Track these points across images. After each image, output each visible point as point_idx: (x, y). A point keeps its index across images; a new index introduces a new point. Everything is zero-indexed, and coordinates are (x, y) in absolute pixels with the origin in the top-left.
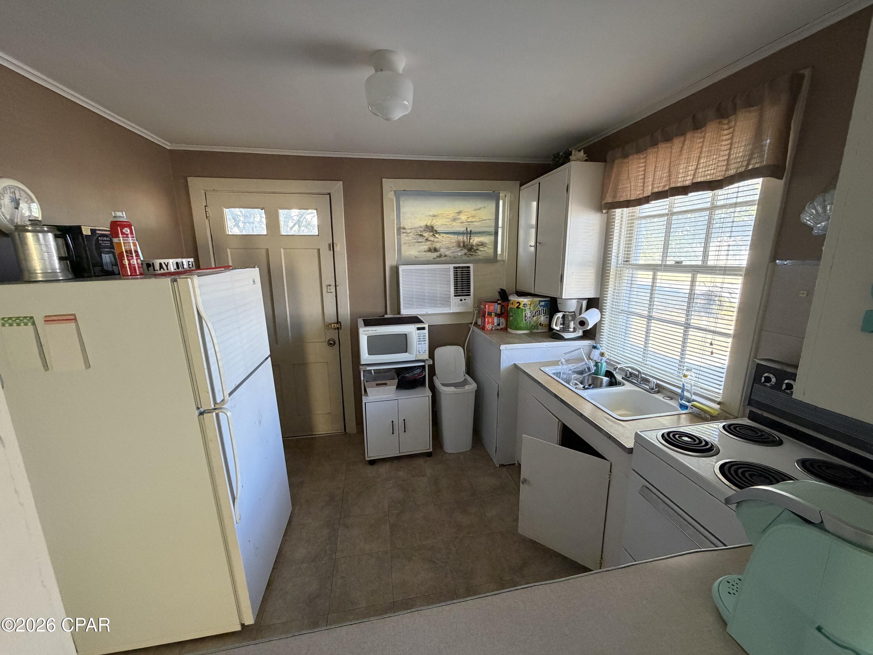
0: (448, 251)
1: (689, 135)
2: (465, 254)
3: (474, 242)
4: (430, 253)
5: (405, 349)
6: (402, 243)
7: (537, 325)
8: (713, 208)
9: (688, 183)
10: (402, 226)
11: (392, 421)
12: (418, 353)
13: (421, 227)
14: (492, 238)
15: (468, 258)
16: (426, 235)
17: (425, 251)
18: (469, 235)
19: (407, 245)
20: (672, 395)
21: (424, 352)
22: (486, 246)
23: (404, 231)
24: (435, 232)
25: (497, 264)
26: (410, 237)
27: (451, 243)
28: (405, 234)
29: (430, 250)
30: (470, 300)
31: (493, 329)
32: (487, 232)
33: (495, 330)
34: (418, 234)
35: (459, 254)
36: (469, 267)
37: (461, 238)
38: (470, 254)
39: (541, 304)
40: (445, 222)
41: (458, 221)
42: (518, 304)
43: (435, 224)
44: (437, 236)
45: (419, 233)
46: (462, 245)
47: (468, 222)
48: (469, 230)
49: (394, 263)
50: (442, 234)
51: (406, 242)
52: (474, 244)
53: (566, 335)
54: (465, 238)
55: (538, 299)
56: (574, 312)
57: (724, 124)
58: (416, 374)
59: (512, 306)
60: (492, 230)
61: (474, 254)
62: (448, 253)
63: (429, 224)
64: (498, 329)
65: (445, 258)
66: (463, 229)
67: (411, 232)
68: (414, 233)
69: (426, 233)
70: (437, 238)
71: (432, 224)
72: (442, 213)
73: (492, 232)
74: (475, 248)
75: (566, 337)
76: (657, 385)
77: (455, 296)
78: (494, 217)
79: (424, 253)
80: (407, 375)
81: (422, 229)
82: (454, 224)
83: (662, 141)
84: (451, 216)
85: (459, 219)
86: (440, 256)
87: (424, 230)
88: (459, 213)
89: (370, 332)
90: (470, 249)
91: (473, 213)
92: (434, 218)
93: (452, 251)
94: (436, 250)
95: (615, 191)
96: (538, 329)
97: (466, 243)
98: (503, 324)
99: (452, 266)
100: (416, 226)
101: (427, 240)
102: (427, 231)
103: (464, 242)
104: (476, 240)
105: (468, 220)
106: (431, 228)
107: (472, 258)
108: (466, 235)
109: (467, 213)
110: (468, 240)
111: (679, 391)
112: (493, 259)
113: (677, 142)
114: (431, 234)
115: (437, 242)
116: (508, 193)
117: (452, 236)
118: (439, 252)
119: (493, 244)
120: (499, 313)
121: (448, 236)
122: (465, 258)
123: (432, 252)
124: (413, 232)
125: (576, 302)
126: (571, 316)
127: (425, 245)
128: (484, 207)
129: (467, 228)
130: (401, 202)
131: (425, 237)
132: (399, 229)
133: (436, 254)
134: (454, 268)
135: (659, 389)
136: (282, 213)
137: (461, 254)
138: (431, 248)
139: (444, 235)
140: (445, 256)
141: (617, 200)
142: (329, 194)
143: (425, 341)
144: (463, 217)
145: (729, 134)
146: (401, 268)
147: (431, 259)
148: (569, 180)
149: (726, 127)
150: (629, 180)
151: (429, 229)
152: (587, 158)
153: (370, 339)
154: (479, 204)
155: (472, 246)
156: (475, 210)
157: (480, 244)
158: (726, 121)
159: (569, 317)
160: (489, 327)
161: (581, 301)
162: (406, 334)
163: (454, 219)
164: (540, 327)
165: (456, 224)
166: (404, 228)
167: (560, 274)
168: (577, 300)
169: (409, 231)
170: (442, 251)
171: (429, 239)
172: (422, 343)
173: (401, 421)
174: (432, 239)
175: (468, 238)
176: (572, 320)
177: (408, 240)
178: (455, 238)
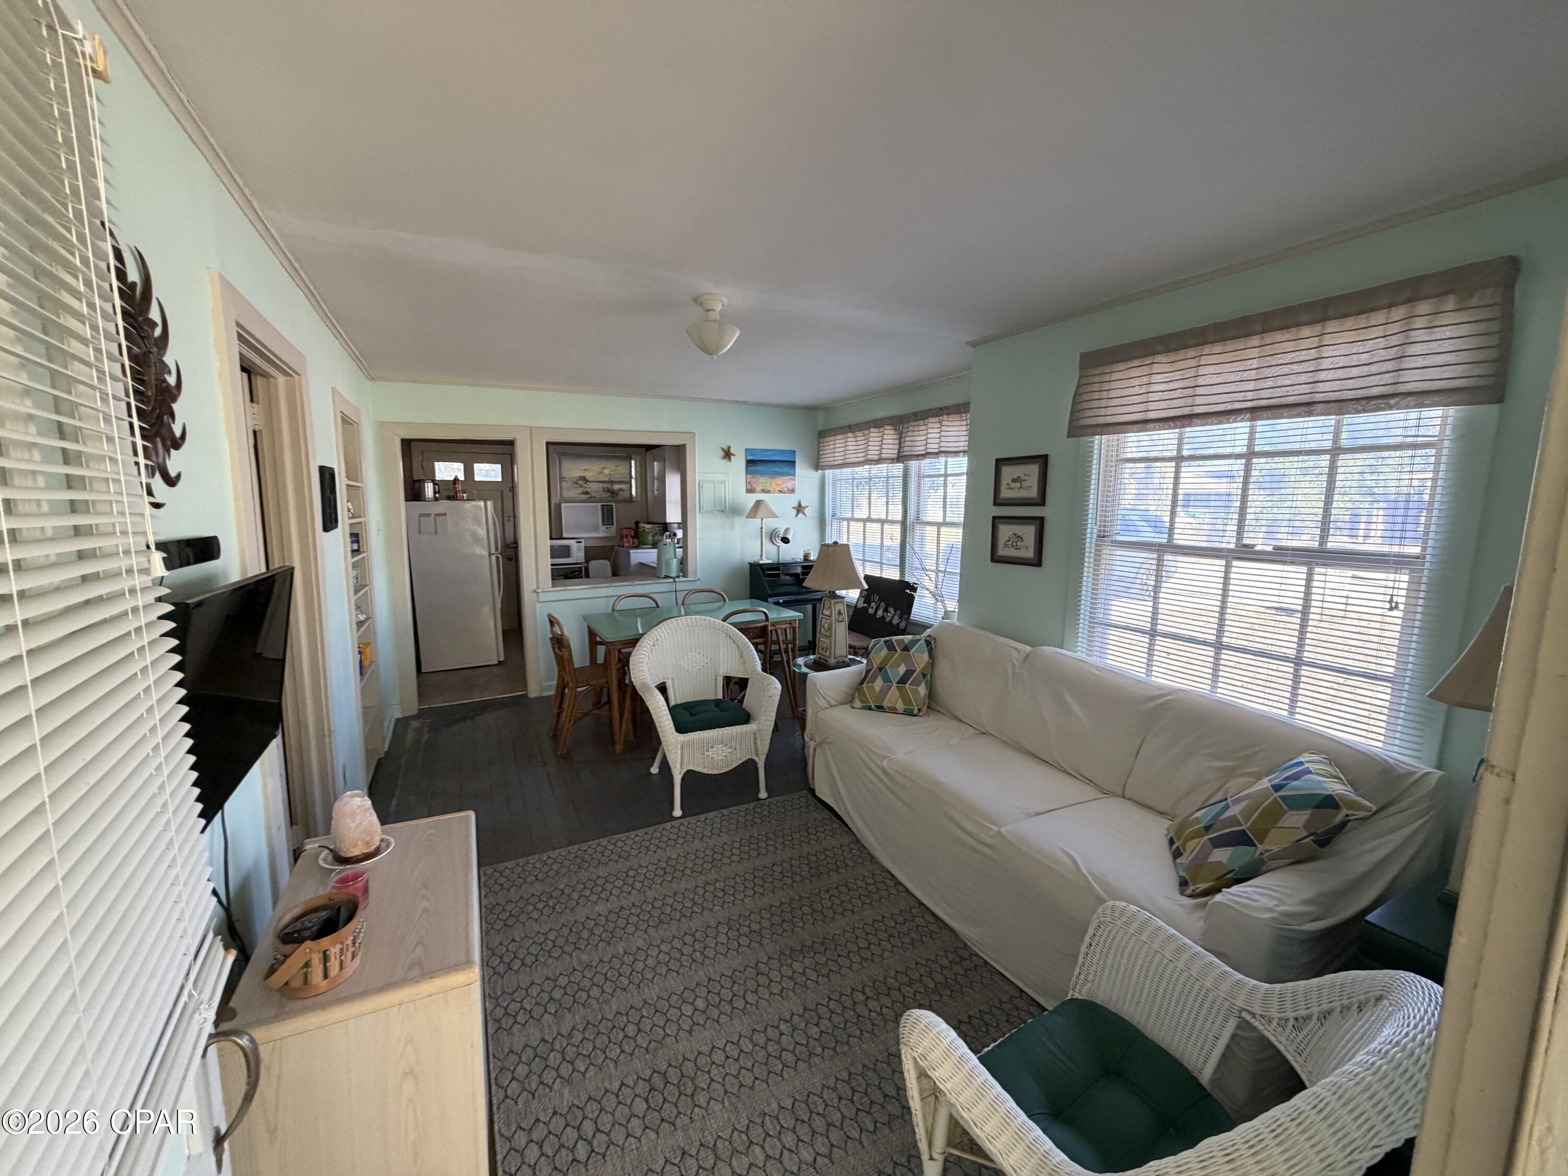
2: (609, 496)
4: (583, 495)
5: (568, 555)
6: (563, 488)
10: (563, 476)
12: (577, 558)
14: (629, 486)
15: (611, 500)
17: (580, 494)
18: (611, 484)
19: (567, 489)
21: (581, 558)
22: (623, 491)
23: (565, 480)
24: (587, 481)
25: (632, 503)
26: (569, 484)
27: (599, 488)
28: (566, 482)
29: (583, 493)
30: (614, 528)
32: (623, 482)
33: (630, 544)
34: (575, 482)
36: (612, 505)
37: (605, 485)
38: (612, 497)
40: (594, 475)
41: (603, 474)
43: (586, 476)
44: (588, 483)
46: (606, 490)
47: (610, 475)
48: (611, 480)
49: (558, 502)
50: (591, 482)
51: (566, 487)
52: (614, 489)
54: (609, 485)
55: (656, 525)
59: (641, 530)
61: (614, 496)
62: (597, 495)
63: (583, 476)
64: (633, 547)
65: (594, 499)
66: (607, 479)
69: (580, 481)
70: (588, 485)
72: (591, 468)
74: (616, 492)
77: (602, 525)
81: (578, 479)
82: (600, 476)
84: (598, 472)
86: (591, 497)
88: (604, 470)
90: (613, 493)
93: (600, 494)
94: (587, 493)
98: (636, 543)
99: (599, 505)
100: (573, 477)
101: (581, 486)
103: (608, 488)
104: (616, 487)
106: (584, 478)
107: (613, 499)
109: (609, 469)
110: (611, 487)
112: (629, 500)
114: (584, 482)
115: (588, 488)
117: (599, 484)
118: (590, 495)
119: (629, 489)
120: (633, 536)
121: (596, 483)
122: (609, 499)
124: (572, 481)
127: (581, 489)
128: (621, 466)
129: (609, 479)
131: (580, 484)
132: (561, 478)
133: (588, 496)
134: (602, 505)
136: (476, 466)
137: (606, 496)
138: (585, 491)
139: (593, 483)
140: (595, 497)
142: (511, 454)
143: (582, 551)
144: (607, 471)
146: (563, 505)
147: (585, 499)
151: (582, 479)
154: (617, 463)
156: (615, 467)
157: (619, 489)
160: (627, 545)
162: (570, 546)
163: (600, 473)
165: (602, 476)
166: (566, 478)
169: (568, 480)
170: (593, 494)
171: (583, 486)
174: (585, 485)
177: (568, 486)
178: (602, 485)
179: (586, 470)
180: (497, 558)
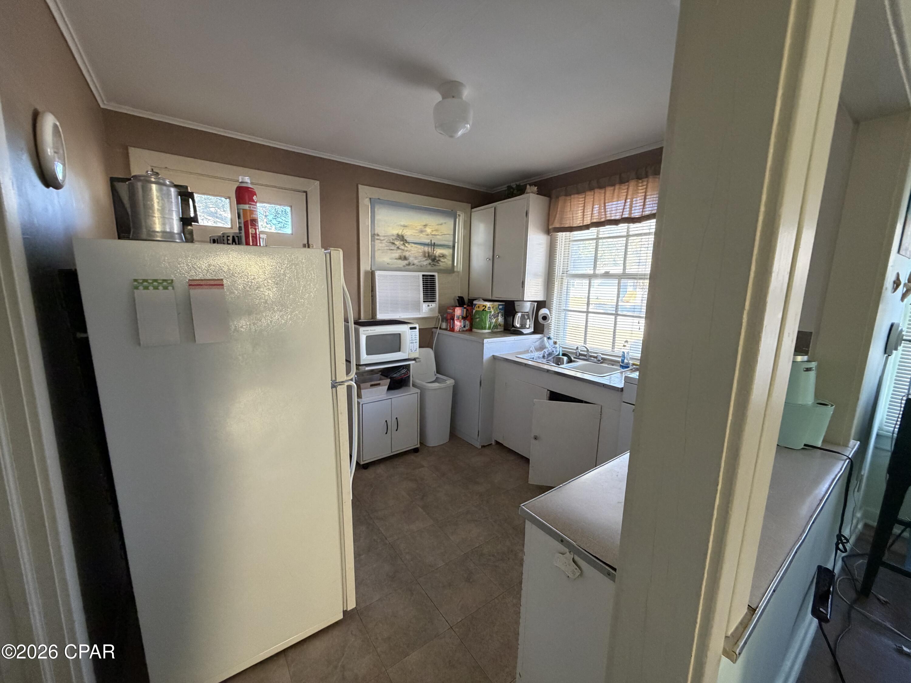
0: (416, 260)
1: (617, 187)
2: (430, 264)
3: (437, 253)
4: (400, 261)
5: (399, 348)
6: (376, 249)
7: (497, 325)
8: (628, 236)
9: (618, 217)
10: (376, 233)
11: (386, 421)
12: (410, 352)
13: (393, 235)
14: (451, 251)
15: (432, 268)
16: (397, 243)
17: (396, 259)
18: (433, 247)
19: (380, 251)
20: (612, 363)
21: (415, 351)
22: (446, 258)
23: (378, 238)
24: (405, 241)
25: (454, 274)
26: (383, 244)
27: (418, 252)
28: (379, 241)
29: (400, 258)
30: (436, 305)
31: (461, 330)
32: (448, 245)
33: (462, 331)
34: (390, 242)
35: (425, 263)
36: (433, 276)
37: (426, 249)
38: (433, 264)
39: (500, 308)
40: (414, 233)
41: (424, 233)
42: (484, 307)
43: (405, 234)
44: (407, 245)
45: (392, 241)
46: (427, 255)
47: (432, 235)
48: (433, 242)
49: (369, 269)
50: (410, 244)
51: (380, 248)
52: (437, 255)
53: (525, 331)
54: (430, 249)
55: (496, 304)
56: (528, 312)
57: (640, 183)
58: (402, 374)
59: (478, 309)
60: (451, 244)
61: (437, 264)
62: (416, 262)
63: (400, 233)
64: (464, 331)
65: (413, 266)
66: (428, 241)
67: (384, 240)
68: (387, 241)
69: (397, 241)
70: (407, 247)
71: (403, 233)
72: (411, 224)
73: (451, 246)
74: (437, 259)
75: (525, 333)
76: (602, 358)
77: (424, 302)
78: (452, 233)
79: (396, 260)
80: (395, 375)
81: (394, 238)
82: (421, 235)
83: (598, 188)
84: (418, 228)
85: (426, 231)
86: (409, 264)
87: (396, 239)
88: (425, 226)
89: (370, 332)
90: (434, 259)
91: (437, 227)
92: (405, 228)
93: (419, 260)
94: (405, 258)
95: (561, 219)
96: (497, 328)
97: (430, 254)
98: (467, 326)
99: (420, 275)
100: (389, 235)
101: (398, 248)
102: (398, 240)
103: (429, 253)
104: (438, 252)
105: (432, 233)
106: (401, 237)
107: (435, 268)
108: (430, 247)
109: (431, 227)
110: (432, 251)
111: (620, 360)
112: (451, 270)
113: (609, 190)
114: (402, 243)
115: (407, 251)
116: (462, 213)
117: (419, 246)
118: (408, 261)
119: (451, 256)
120: (465, 316)
121: (416, 246)
122: (429, 267)
123: (402, 260)
124: (387, 239)
125: (530, 304)
126: (527, 315)
127: (396, 253)
128: (445, 223)
129: (431, 240)
130: (376, 210)
131: (396, 245)
132: (373, 235)
133: (406, 262)
134: (423, 276)
135: (604, 360)
137: (426, 263)
138: (402, 256)
139: (413, 245)
140: (414, 264)
141: (562, 226)
142: (306, 192)
143: (416, 340)
144: (429, 230)
145: (643, 189)
146: (378, 273)
147: (401, 266)
148: (528, 206)
149: (640, 185)
150: (571, 213)
151: (400, 238)
152: (537, 192)
153: (368, 338)
154: (441, 220)
155: (435, 256)
156: (438, 225)
157: (441, 255)
158: (640, 181)
159: (526, 316)
160: (457, 329)
161: (534, 303)
162: (400, 334)
163: (421, 231)
164: (499, 327)
165: (423, 236)
166: (378, 235)
167: (522, 281)
168: (530, 302)
169: (382, 238)
170: (411, 259)
171: (400, 248)
172: (414, 341)
173: (394, 419)
174: (402, 247)
175: (432, 249)
176: (527, 319)
177: (382, 247)
178: (421, 249)
179: (405, 226)
180: (349, 388)
